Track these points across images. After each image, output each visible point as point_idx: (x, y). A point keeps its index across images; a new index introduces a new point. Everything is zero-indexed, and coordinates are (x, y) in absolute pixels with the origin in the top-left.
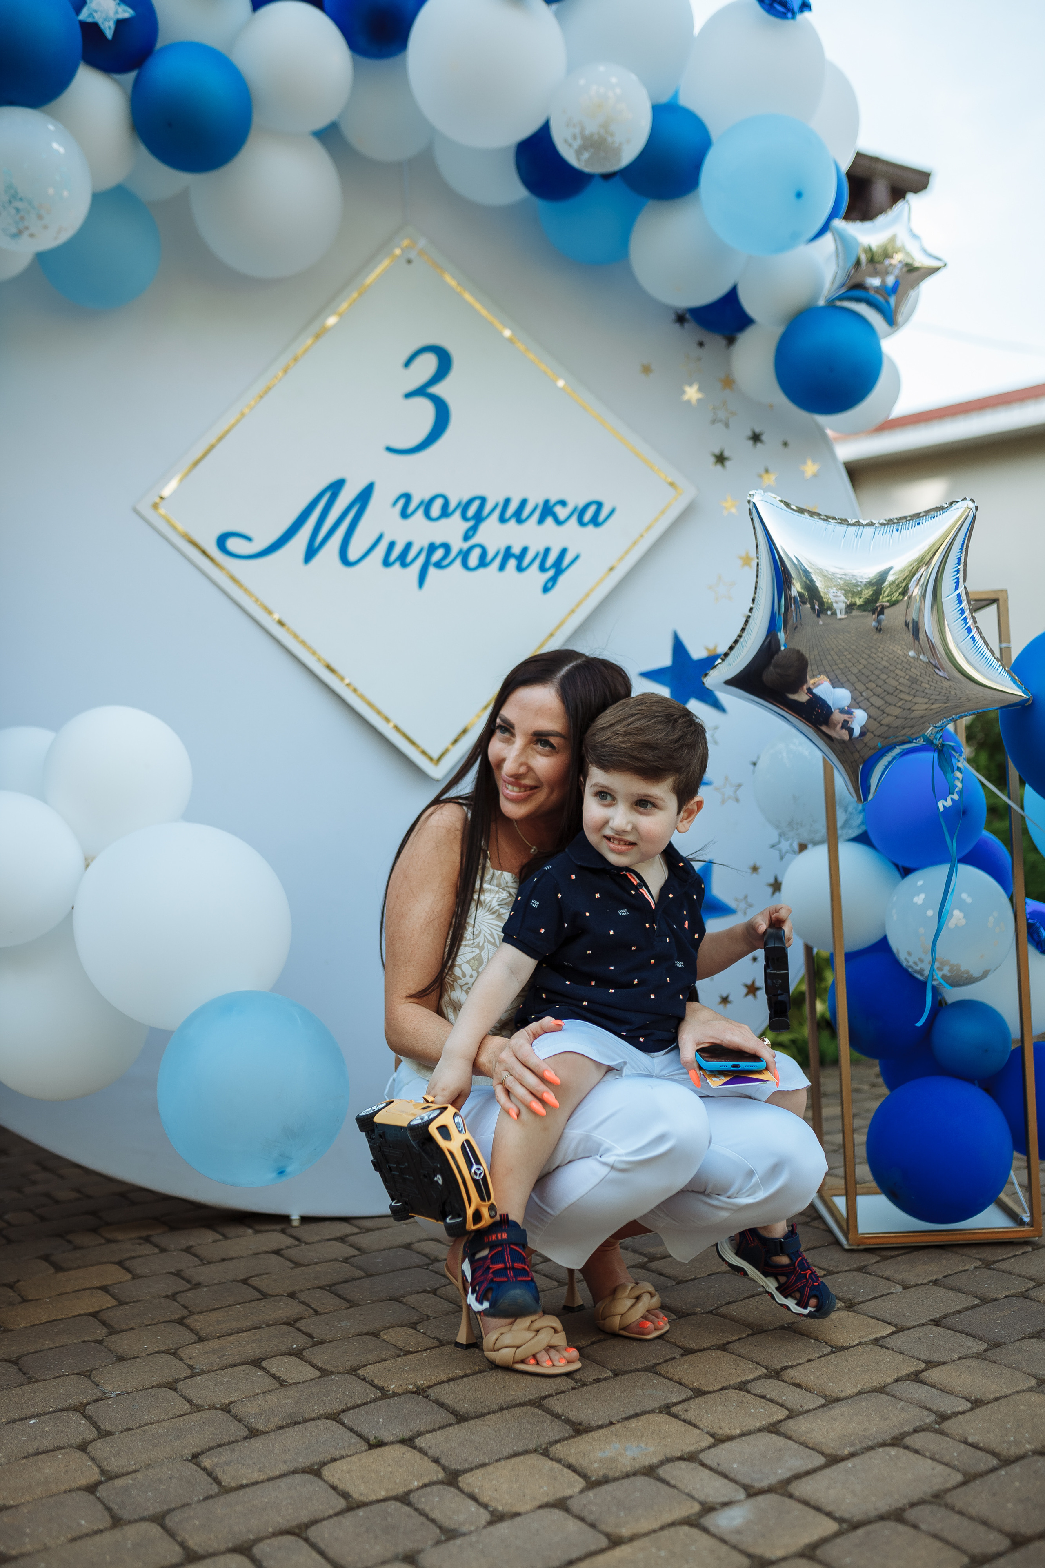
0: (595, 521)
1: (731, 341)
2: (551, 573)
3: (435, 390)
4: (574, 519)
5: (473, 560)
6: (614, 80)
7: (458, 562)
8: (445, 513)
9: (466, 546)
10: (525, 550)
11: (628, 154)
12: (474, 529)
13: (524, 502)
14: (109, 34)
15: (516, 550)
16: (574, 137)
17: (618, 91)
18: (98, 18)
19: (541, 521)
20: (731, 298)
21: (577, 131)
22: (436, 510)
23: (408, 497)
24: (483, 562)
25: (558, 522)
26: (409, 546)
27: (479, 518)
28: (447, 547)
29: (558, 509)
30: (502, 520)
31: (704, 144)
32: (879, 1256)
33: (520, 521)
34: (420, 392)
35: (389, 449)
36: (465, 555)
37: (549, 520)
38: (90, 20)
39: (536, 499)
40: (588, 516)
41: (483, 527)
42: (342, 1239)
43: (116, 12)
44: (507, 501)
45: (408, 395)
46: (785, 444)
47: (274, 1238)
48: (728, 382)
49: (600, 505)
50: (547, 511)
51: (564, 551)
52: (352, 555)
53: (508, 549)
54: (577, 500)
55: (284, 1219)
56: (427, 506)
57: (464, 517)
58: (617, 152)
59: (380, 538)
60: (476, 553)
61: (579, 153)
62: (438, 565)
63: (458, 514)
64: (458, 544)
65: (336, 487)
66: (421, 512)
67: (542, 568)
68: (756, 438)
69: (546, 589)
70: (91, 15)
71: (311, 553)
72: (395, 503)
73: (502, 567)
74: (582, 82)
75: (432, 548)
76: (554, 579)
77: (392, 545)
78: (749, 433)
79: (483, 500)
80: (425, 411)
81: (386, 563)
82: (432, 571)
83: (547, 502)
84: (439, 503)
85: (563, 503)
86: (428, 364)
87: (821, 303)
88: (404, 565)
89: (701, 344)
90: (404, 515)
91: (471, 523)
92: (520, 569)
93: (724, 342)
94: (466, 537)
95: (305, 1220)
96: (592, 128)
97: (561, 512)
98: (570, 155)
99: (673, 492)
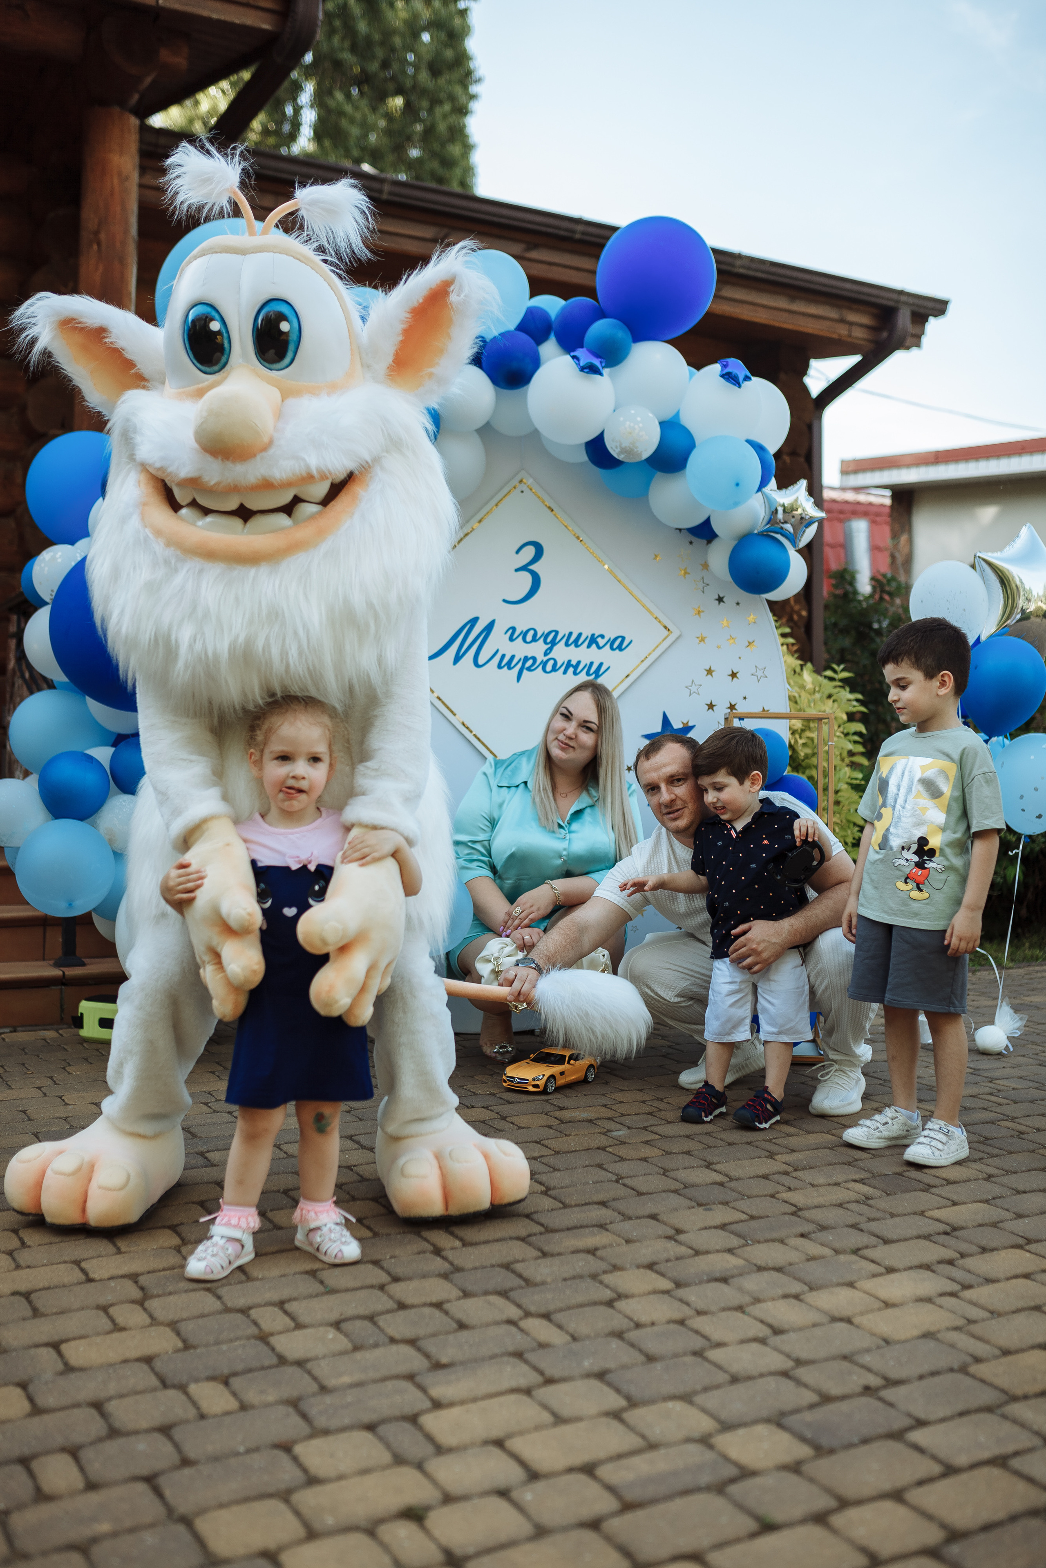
0: (620, 648)
1: (709, 542)
3: (531, 567)
4: (608, 645)
5: (549, 667)
6: (639, 419)
7: (541, 667)
8: (534, 639)
9: (545, 659)
10: (579, 663)
11: (646, 455)
12: (551, 649)
13: (580, 635)
15: (574, 663)
16: (616, 447)
17: (641, 425)
19: (589, 646)
20: (707, 522)
21: (618, 444)
22: (529, 637)
23: (514, 629)
24: (554, 669)
25: (599, 647)
26: (513, 657)
27: (554, 643)
28: (534, 659)
29: (599, 640)
30: (567, 644)
31: (692, 446)
33: (577, 646)
34: (524, 568)
35: (504, 601)
36: (544, 664)
37: (594, 646)
39: (587, 633)
40: (616, 645)
41: (555, 648)
44: (570, 634)
45: (517, 570)
46: (738, 604)
48: (706, 566)
49: (623, 638)
50: (593, 640)
51: (601, 664)
52: (481, 661)
53: (569, 661)
54: (610, 635)
56: (524, 635)
57: (545, 642)
58: (640, 455)
59: (497, 651)
60: (551, 663)
61: (619, 454)
62: (529, 669)
63: (542, 640)
64: (540, 658)
65: (474, 621)
66: (521, 638)
67: (588, 674)
68: (720, 600)
71: (457, 659)
72: (506, 633)
73: (565, 672)
74: (622, 419)
75: (526, 659)
77: (503, 656)
78: (717, 597)
79: (557, 632)
80: (526, 579)
81: (500, 667)
82: (525, 672)
83: (593, 635)
84: (531, 633)
85: (602, 636)
86: (530, 552)
87: (756, 532)
88: (510, 668)
89: (691, 543)
90: (511, 639)
91: (549, 645)
92: (575, 673)
93: (705, 542)
94: (546, 654)
96: (626, 444)
97: (601, 642)
98: (614, 453)
99: (666, 632)
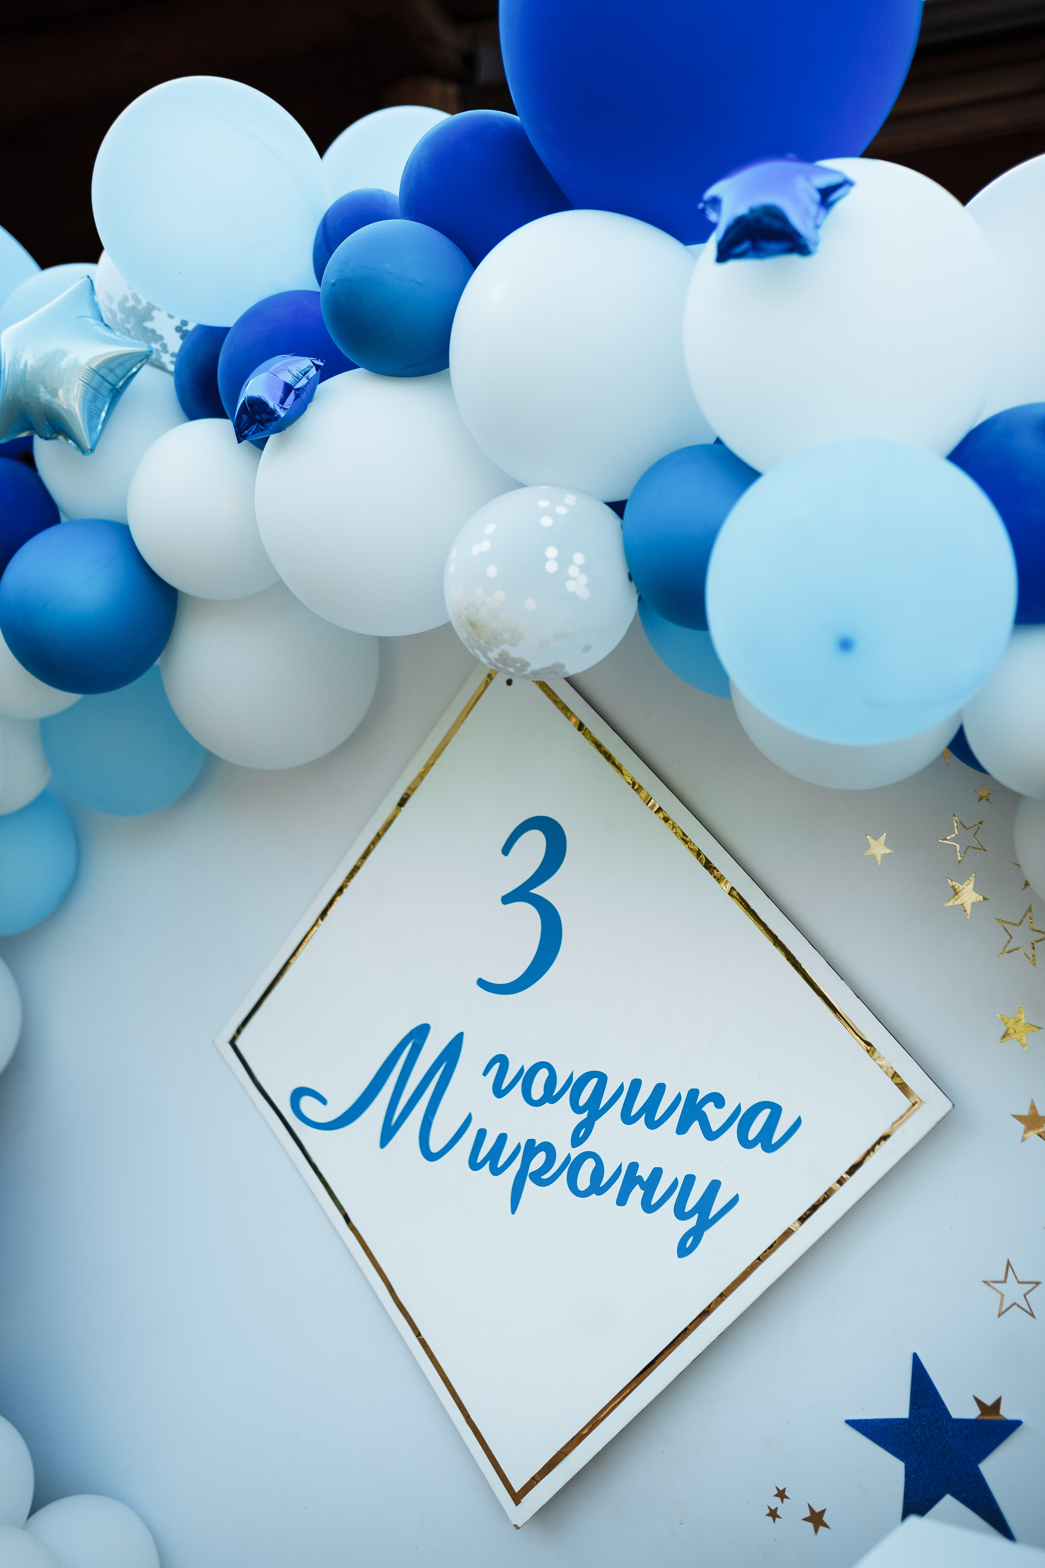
0: (765, 1143)
2: (693, 1222)
3: (540, 892)
4: (733, 1132)
5: (584, 1179)
7: (565, 1176)
8: (550, 1097)
9: (575, 1153)
10: (657, 1173)
12: (587, 1126)
13: (659, 1091)
15: (644, 1173)
19: (682, 1129)
22: (538, 1088)
23: (502, 1060)
24: (597, 1187)
25: (710, 1135)
26: (502, 1141)
27: (595, 1109)
28: (549, 1149)
29: (709, 1109)
30: (627, 1118)
33: (652, 1124)
34: (522, 893)
35: (481, 983)
36: (573, 1167)
37: (696, 1126)
39: (676, 1087)
40: (753, 1132)
41: (599, 1125)
44: (635, 1085)
45: (507, 899)
49: (775, 1111)
50: (692, 1112)
51: (714, 1187)
52: (435, 1146)
53: (634, 1166)
54: (739, 1097)
56: (527, 1077)
57: (575, 1105)
59: (468, 1120)
60: (589, 1165)
62: (539, 1179)
63: (567, 1098)
64: (564, 1150)
65: (420, 1034)
66: (519, 1088)
67: (680, 1212)
69: (683, 1250)
71: (388, 1133)
72: (486, 1073)
73: (622, 1200)
75: (531, 1148)
76: (696, 1234)
77: (481, 1135)
79: (602, 1079)
80: (529, 920)
81: (473, 1163)
82: (529, 1186)
83: (693, 1093)
84: (542, 1076)
85: (718, 1100)
86: (536, 845)
88: (496, 1171)
90: (499, 1092)
91: (583, 1117)
92: (648, 1205)
94: (576, 1141)
97: (716, 1117)
99: (904, 1102)
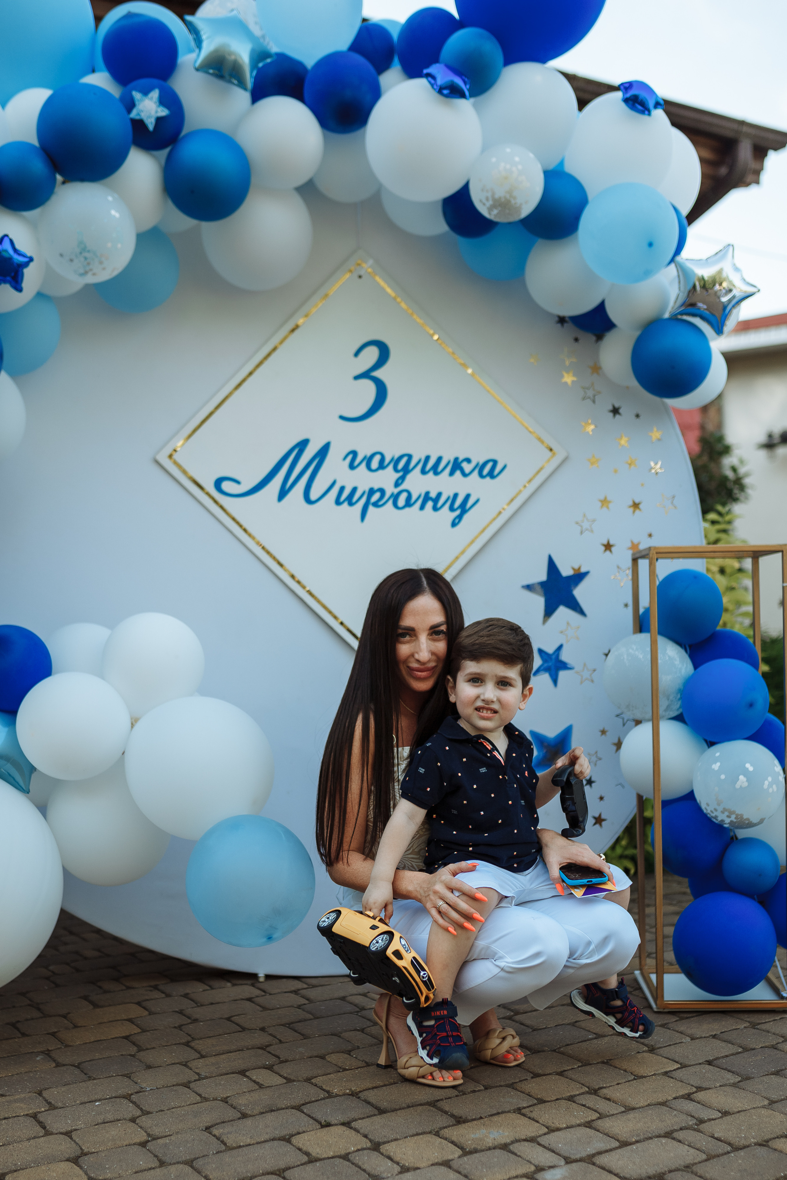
0: (491, 475)
1: (600, 337)
2: (458, 512)
3: (376, 374)
4: (476, 472)
5: (401, 501)
6: (517, 159)
7: (390, 502)
8: (382, 466)
9: (396, 491)
10: (439, 495)
11: (526, 210)
12: (403, 478)
13: (440, 459)
14: (151, 127)
15: (433, 495)
16: (487, 199)
17: (520, 167)
18: (144, 116)
19: (452, 473)
20: (601, 308)
21: (489, 195)
22: (375, 464)
23: (354, 453)
24: (409, 503)
25: (465, 475)
26: (354, 490)
27: (406, 470)
28: (382, 491)
29: (465, 465)
30: (424, 472)
31: (583, 202)
32: (678, 1017)
33: (436, 473)
34: (366, 375)
35: (342, 418)
36: (395, 498)
37: (458, 473)
38: (138, 118)
39: (448, 457)
40: (486, 471)
41: (409, 477)
42: (296, 992)
43: (157, 112)
44: (428, 458)
45: (357, 378)
46: (637, 416)
47: (246, 990)
48: (596, 369)
49: (495, 462)
50: (456, 466)
51: (468, 496)
52: (313, 496)
53: (427, 493)
54: (478, 458)
55: (253, 977)
56: (369, 460)
57: (396, 470)
58: (518, 209)
59: (334, 483)
60: (404, 496)
61: (490, 209)
62: (376, 505)
63: (391, 467)
64: (390, 490)
65: (303, 445)
66: (364, 464)
67: (452, 509)
68: (615, 411)
69: (454, 524)
70: (138, 114)
71: (283, 494)
72: (345, 458)
73: (422, 508)
74: (494, 160)
75: (372, 492)
76: (460, 517)
77: (342, 489)
78: (611, 408)
79: (410, 457)
80: (369, 389)
81: (338, 502)
82: (371, 508)
83: (456, 459)
84: (377, 458)
85: (468, 460)
86: (372, 354)
87: (667, 315)
88: (351, 504)
89: (576, 340)
90: (352, 467)
91: (401, 474)
92: (435, 509)
93: (594, 338)
94: (397, 485)
95: (268, 977)
96: (500, 193)
97: (467, 467)
98: (484, 210)
99: (549, 454)
